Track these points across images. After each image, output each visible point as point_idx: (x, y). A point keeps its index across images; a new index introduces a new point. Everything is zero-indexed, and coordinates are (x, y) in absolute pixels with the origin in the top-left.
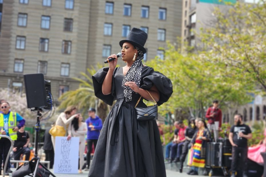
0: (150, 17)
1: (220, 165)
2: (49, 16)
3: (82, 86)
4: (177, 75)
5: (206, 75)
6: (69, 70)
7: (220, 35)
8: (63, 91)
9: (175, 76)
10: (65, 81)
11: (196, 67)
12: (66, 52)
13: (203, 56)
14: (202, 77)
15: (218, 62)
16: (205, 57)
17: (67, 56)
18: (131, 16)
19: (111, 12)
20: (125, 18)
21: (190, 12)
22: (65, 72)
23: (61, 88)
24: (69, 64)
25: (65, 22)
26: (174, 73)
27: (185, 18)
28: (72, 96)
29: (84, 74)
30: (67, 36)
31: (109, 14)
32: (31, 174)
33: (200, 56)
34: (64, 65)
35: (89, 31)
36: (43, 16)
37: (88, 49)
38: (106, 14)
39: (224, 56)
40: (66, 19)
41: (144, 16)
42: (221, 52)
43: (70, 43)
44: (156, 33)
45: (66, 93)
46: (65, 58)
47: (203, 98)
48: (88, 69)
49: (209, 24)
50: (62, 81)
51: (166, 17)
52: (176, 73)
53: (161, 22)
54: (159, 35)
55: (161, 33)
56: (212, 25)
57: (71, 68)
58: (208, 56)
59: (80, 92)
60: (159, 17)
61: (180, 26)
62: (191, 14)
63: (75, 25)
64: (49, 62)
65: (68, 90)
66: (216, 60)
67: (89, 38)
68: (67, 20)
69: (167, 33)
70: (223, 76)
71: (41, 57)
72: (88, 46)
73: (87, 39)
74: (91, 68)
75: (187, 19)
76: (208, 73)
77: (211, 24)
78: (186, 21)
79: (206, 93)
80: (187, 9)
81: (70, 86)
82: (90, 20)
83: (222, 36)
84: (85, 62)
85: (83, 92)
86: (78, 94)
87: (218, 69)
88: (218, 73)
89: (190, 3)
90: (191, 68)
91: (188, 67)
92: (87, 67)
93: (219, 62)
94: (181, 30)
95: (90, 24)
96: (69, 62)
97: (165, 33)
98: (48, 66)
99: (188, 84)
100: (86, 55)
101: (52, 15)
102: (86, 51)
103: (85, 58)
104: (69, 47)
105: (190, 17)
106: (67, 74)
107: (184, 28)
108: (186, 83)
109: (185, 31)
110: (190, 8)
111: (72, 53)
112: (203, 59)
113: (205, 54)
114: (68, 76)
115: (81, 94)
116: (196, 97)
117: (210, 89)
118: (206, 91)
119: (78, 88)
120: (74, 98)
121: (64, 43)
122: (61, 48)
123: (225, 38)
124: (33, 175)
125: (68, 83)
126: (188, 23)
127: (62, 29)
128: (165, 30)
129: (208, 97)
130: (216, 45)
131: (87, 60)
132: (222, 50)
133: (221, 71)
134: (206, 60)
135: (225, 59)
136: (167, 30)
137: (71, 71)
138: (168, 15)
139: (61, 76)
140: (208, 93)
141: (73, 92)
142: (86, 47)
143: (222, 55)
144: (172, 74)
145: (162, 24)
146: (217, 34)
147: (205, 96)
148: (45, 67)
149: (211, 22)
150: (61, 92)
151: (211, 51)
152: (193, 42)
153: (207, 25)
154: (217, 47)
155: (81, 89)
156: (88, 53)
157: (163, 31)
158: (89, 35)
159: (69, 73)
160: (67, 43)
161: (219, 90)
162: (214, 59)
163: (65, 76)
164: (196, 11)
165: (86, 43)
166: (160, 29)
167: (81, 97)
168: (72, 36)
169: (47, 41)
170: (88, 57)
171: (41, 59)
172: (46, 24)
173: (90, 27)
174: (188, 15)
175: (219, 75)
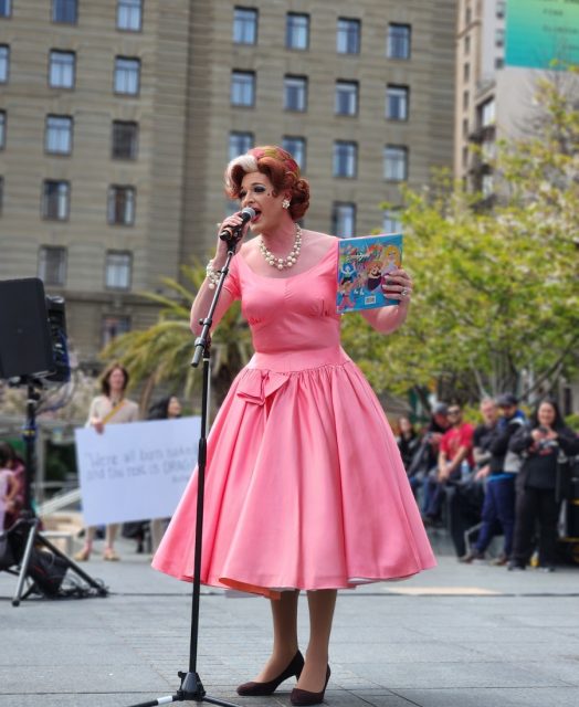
0: (362, 112)
1: (562, 533)
2: (69, 117)
3: (168, 318)
4: (437, 279)
5: (520, 277)
6: (131, 270)
7: (558, 158)
8: (113, 332)
9: (431, 280)
10: (118, 304)
11: (489, 254)
12: (119, 219)
13: (508, 221)
14: (508, 282)
15: (552, 237)
16: (512, 223)
17: (123, 232)
18: (305, 111)
19: (248, 101)
20: (291, 118)
21: (477, 97)
22: (117, 278)
23: (109, 323)
24: (127, 253)
25: (116, 133)
26: (428, 274)
27: (464, 115)
28: (137, 347)
29: (172, 282)
30: (122, 172)
31: (241, 107)
32: (14, 568)
33: (501, 221)
34: (116, 258)
35: (186, 157)
36: (52, 116)
37: (184, 210)
38: (234, 106)
39: (568, 219)
40: (117, 122)
41: (344, 112)
42: (560, 210)
43: (130, 194)
44: (380, 159)
45: (121, 337)
46: (117, 238)
47: (514, 343)
48: (184, 268)
49: (530, 127)
50: (110, 303)
51: (407, 112)
52: (434, 272)
53: (395, 127)
54: (388, 164)
55: (395, 159)
56: (540, 131)
57: (136, 264)
58: (524, 220)
59: (162, 333)
60: (387, 113)
61: (451, 137)
62: (480, 100)
63: (144, 142)
64: (70, 250)
65: (128, 330)
66: (548, 231)
67: (185, 178)
68: (121, 127)
69: (412, 157)
70: (568, 277)
71: (48, 235)
72: (184, 200)
73: (178, 181)
74: (190, 264)
75: (471, 115)
76: (525, 270)
77: (537, 127)
78: (466, 123)
79: (523, 328)
80: (471, 87)
81: (134, 319)
82: (188, 125)
83: (563, 162)
84: (175, 246)
85: (169, 334)
86: (155, 340)
87: (552, 256)
88: (554, 269)
89: (478, 70)
90: (476, 257)
91: (468, 255)
92: (181, 262)
93: (557, 238)
94: (452, 148)
95: (187, 136)
96: (131, 248)
97: (406, 160)
98: (70, 260)
99: (469, 302)
100: (177, 225)
101: (78, 113)
102: (177, 215)
103: (176, 235)
104: (129, 205)
105: (480, 109)
106: (124, 283)
107: (460, 142)
108: (462, 302)
109: (466, 151)
110: (478, 84)
111: (139, 221)
112: (511, 229)
113: (515, 214)
114: (128, 289)
115: (163, 340)
116: (494, 339)
117: (532, 318)
118: (521, 321)
119: (154, 321)
120: (144, 352)
121: (112, 193)
122: (103, 207)
123: (572, 166)
124: (19, 569)
125: (129, 310)
126: (472, 128)
127: (107, 152)
128: (405, 149)
129: (528, 339)
130: (545, 187)
131: (182, 242)
132: (562, 202)
133: (563, 264)
134: (519, 233)
135: (573, 228)
136: (412, 148)
137: (137, 275)
138: (413, 106)
139: (107, 288)
140: (528, 327)
141: (142, 335)
142: (178, 203)
143: (563, 215)
144: (422, 276)
145: (396, 133)
146: (548, 157)
147: (519, 337)
148: (62, 266)
149: (537, 123)
150: (107, 336)
151: (533, 206)
152: (488, 182)
153: (525, 131)
154: (549, 195)
155: (163, 324)
156: (184, 221)
157: (401, 153)
158: (186, 167)
159: (131, 280)
160: (121, 192)
161: (557, 319)
162: (542, 229)
163: (118, 289)
164: (497, 91)
165: (178, 193)
166: (390, 146)
167: (166, 348)
168: (137, 172)
169: (63, 189)
170: (183, 232)
171: (49, 241)
172: (60, 140)
173: (187, 146)
174: (473, 103)
175: (557, 273)
